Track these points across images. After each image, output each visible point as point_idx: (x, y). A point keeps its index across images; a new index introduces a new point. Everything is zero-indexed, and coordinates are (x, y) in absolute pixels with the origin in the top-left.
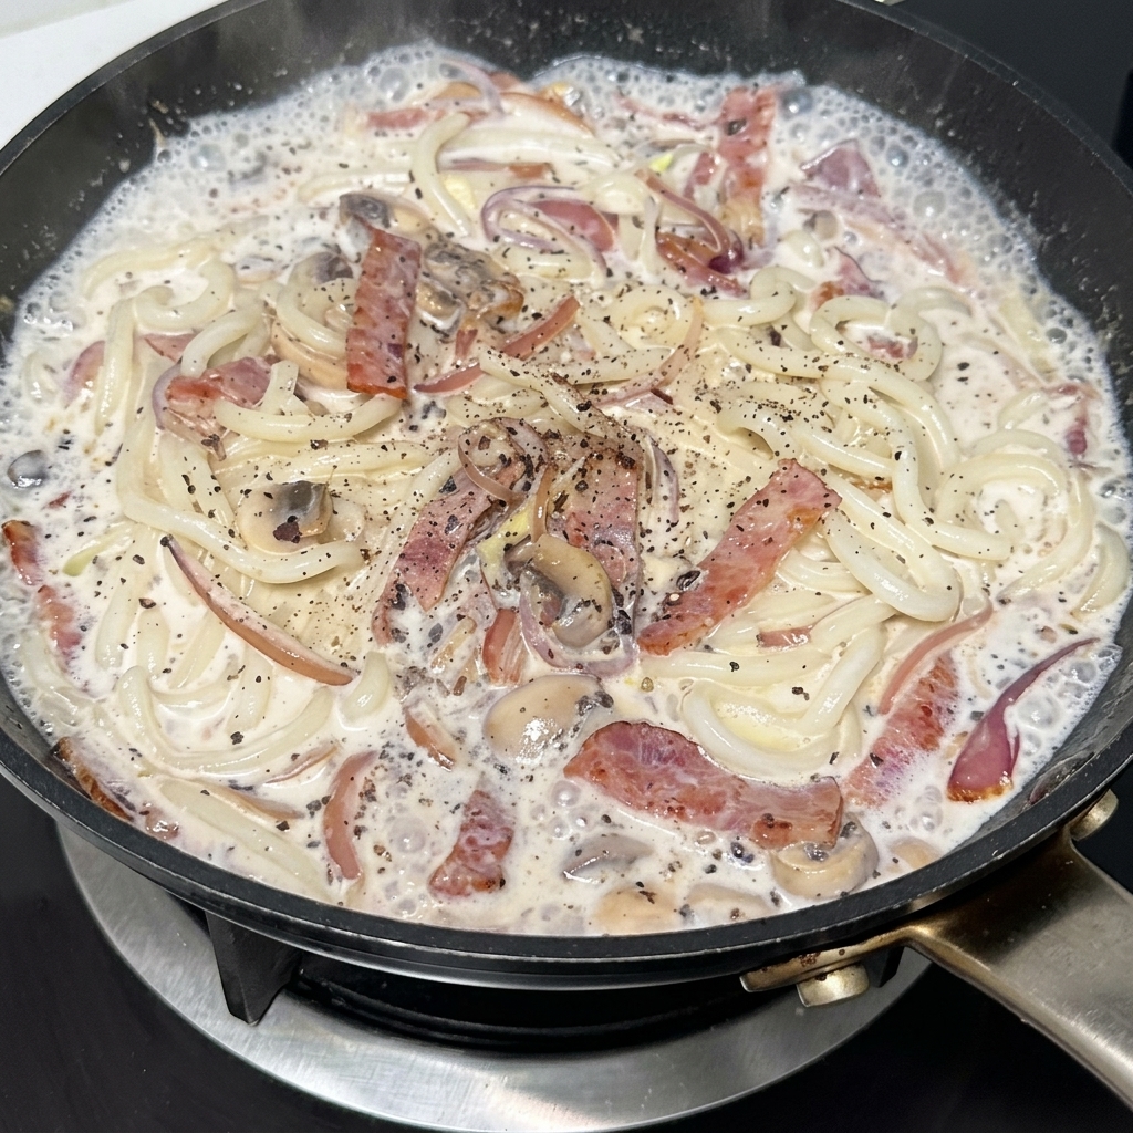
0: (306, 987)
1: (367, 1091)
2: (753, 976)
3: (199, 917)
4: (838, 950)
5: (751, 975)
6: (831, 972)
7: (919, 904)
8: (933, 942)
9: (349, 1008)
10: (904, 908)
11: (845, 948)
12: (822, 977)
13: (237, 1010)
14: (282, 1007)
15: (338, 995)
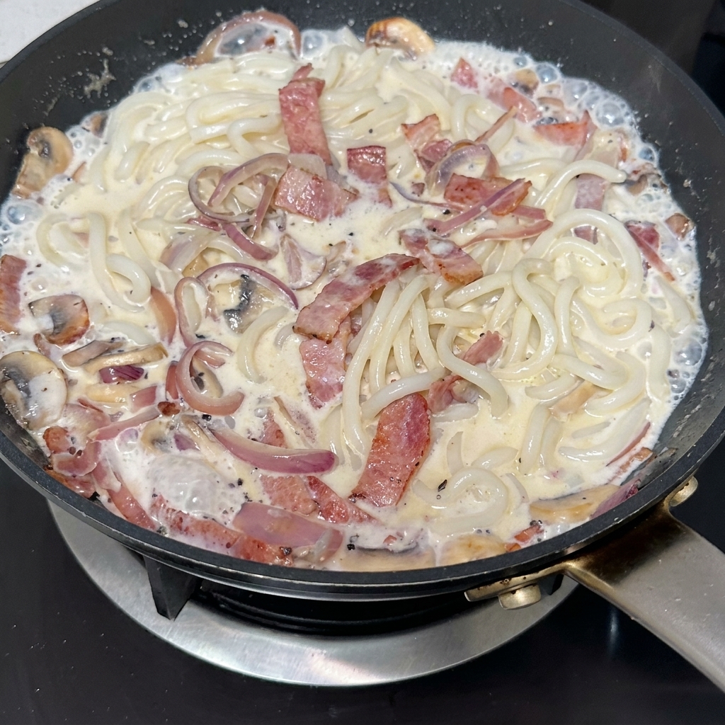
0: (205, 597)
1: (242, 659)
2: (472, 591)
3: (141, 558)
4: (523, 577)
5: (471, 591)
6: (519, 589)
7: (570, 551)
8: (579, 571)
9: (230, 609)
10: (562, 552)
11: (526, 576)
12: (514, 592)
13: (162, 611)
14: (189, 609)
15: (224, 602)
